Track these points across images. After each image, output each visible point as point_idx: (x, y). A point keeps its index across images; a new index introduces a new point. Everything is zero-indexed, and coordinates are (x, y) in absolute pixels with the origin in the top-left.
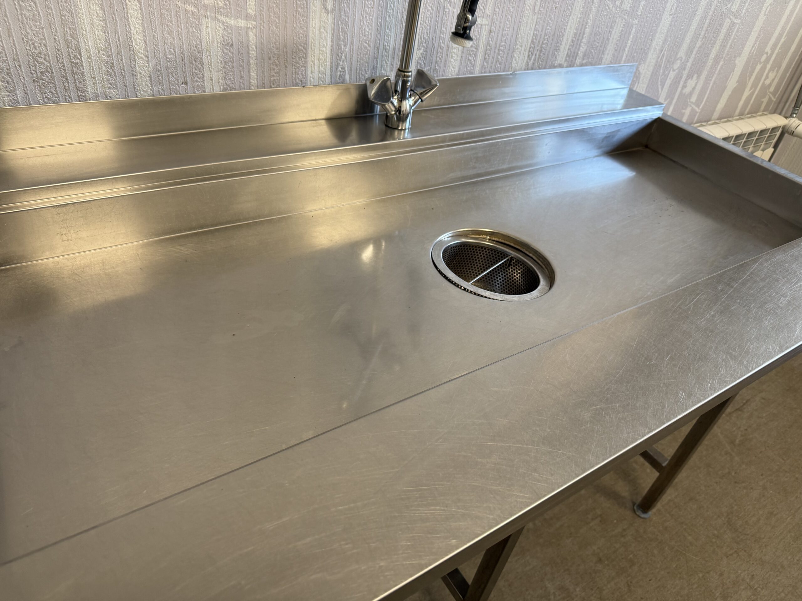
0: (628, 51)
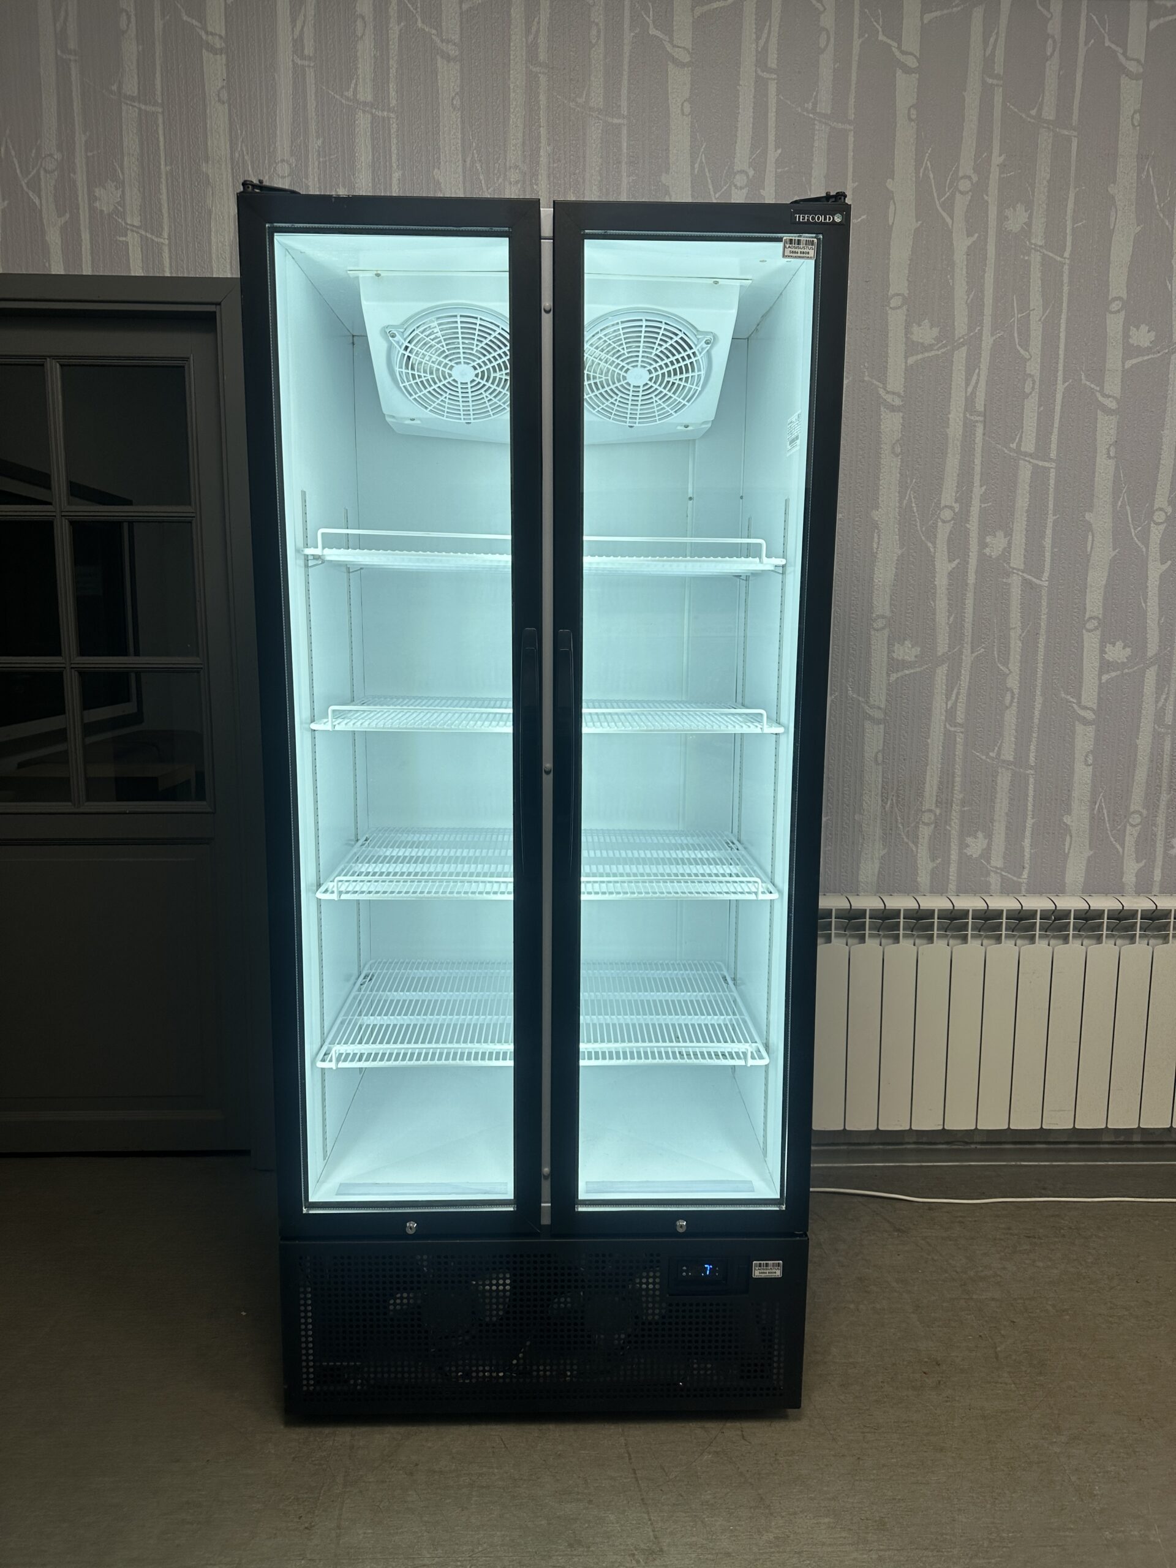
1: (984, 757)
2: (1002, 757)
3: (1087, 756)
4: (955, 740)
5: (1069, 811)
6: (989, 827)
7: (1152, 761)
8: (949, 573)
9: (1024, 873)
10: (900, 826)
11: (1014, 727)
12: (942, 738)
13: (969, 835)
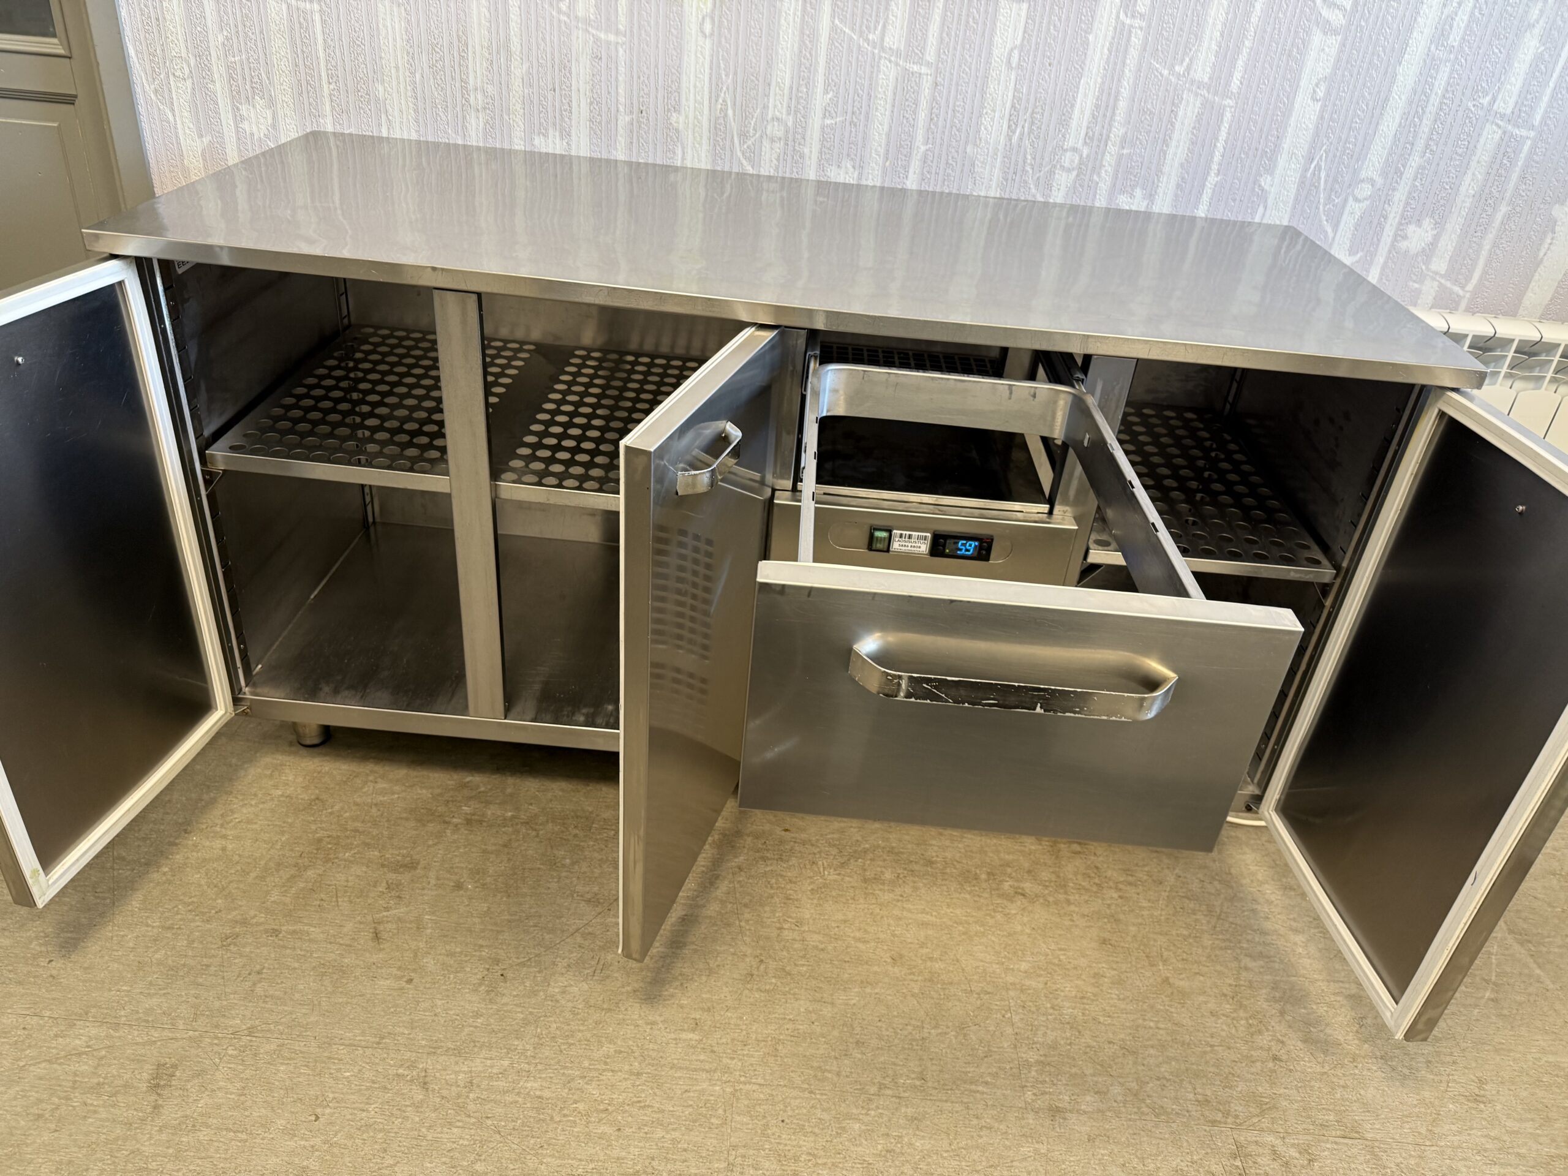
0: (1224, 148)
1: (1166, 72)
2: (1192, 73)
3: (1317, 85)
4: (1129, 40)
5: (1270, 170)
6: (1153, 182)
7: (1410, 103)
10: (1028, 168)
12: (1111, 34)
13: (1122, 192)
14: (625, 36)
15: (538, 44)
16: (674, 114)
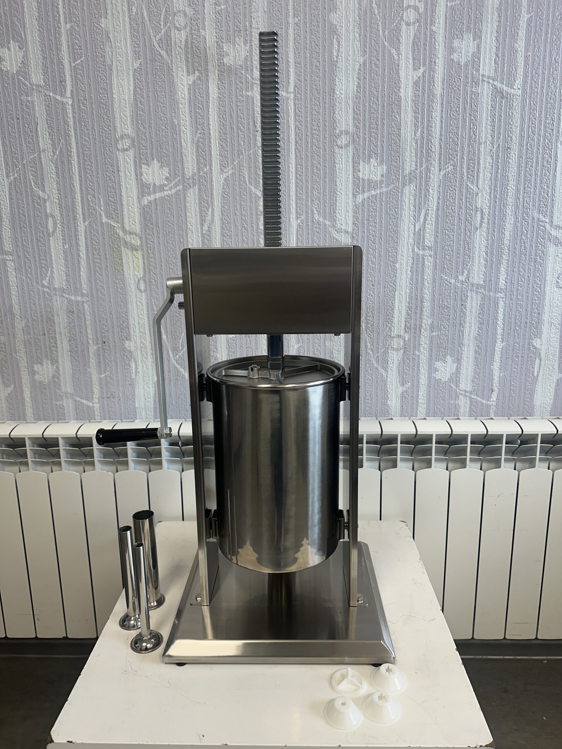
1: (453, 281)
2: (471, 280)
4: (423, 264)
5: (539, 335)
6: (458, 352)
8: (414, 83)
9: (492, 396)
10: (371, 351)
11: (484, 249)
13: (438, 360)
14: (88, 297)
15: (31, 307)
16: (126, 342)
